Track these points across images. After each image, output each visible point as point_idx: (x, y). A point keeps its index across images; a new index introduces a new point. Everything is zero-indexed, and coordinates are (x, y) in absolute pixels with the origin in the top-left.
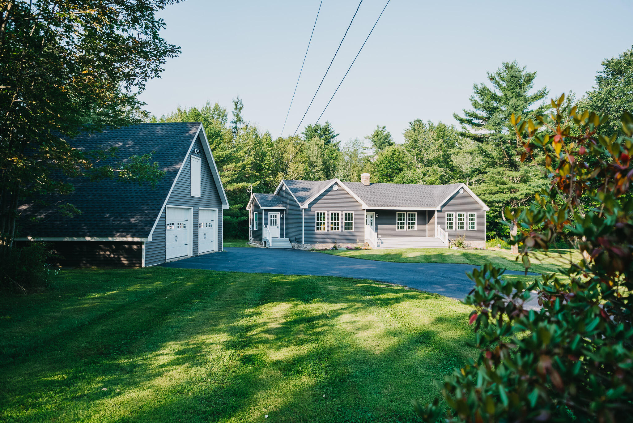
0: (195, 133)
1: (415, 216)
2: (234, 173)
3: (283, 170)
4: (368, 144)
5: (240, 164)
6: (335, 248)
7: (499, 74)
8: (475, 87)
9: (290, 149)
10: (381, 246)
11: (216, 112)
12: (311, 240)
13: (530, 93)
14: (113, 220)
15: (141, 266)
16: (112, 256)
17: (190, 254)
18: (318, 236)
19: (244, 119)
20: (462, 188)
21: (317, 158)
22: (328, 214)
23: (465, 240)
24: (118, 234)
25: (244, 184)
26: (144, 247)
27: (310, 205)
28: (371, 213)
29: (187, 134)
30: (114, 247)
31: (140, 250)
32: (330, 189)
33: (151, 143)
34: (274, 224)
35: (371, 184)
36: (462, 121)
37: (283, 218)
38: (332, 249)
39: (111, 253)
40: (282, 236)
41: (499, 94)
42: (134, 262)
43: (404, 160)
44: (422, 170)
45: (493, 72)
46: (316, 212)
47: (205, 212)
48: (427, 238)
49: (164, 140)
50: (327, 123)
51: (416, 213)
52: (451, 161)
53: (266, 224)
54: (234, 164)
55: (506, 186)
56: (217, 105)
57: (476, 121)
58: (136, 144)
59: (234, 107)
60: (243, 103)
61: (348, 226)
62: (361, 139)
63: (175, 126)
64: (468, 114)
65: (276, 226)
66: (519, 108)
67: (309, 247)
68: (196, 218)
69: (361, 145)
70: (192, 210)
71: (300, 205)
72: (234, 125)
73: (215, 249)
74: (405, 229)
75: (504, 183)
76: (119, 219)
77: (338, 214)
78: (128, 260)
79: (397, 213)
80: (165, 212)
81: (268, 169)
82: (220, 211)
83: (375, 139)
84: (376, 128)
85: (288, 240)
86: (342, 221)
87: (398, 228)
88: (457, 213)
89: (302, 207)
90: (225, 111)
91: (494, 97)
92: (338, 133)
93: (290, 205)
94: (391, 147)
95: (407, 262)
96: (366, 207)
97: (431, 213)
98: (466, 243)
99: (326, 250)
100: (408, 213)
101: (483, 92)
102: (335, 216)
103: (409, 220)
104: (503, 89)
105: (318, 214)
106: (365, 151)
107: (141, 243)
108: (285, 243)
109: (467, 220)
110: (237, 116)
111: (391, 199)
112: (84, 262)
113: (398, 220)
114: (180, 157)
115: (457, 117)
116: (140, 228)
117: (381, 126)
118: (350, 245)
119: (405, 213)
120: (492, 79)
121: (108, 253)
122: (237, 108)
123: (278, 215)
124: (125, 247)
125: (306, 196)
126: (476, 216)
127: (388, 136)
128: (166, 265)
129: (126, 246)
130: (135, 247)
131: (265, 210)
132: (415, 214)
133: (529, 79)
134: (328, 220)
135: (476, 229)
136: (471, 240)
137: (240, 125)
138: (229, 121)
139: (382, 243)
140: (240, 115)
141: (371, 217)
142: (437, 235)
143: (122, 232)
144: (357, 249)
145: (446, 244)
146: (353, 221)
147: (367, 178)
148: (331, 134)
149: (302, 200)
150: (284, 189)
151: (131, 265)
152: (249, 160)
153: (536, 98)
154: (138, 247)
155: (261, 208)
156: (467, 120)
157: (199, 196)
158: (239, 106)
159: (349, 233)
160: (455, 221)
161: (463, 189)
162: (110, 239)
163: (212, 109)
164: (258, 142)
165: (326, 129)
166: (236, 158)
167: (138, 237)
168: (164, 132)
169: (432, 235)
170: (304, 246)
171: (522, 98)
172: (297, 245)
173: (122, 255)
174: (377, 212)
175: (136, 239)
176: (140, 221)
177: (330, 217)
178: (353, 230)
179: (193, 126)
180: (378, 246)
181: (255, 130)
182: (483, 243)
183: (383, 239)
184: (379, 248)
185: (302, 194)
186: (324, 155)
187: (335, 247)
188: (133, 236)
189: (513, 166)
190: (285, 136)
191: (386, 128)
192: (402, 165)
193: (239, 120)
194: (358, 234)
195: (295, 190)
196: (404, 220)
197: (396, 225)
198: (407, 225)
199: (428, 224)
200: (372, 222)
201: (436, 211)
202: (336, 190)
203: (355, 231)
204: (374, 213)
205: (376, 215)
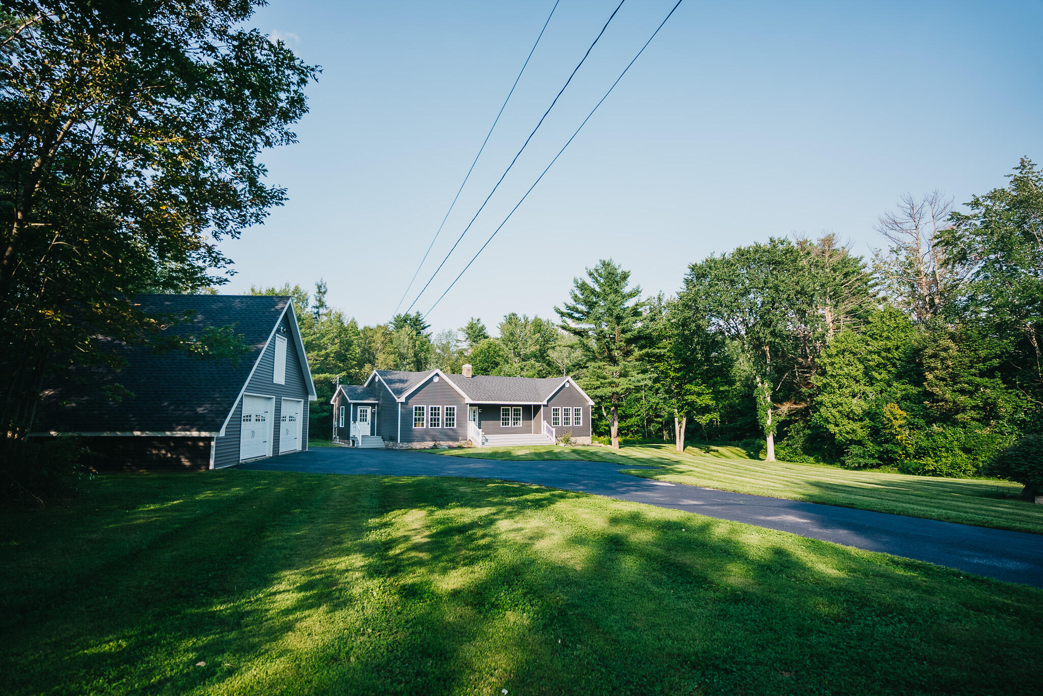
0: (283, 308)
1: (520, 411)
2: (315, 362)
3: (370, 362)
4: (462, 336)
5: (323, 352)
6: (435, 447)
7: (597, 270)
8: (576, 281)
9: (378, 337)
10: (486, 444)
11: (296, 296)
12: (408, 436)
13: (627, 290)
14: (173, 410)
15: (207, 468)
16: (169, 455)
17: (269, 453)
18: (415, 433)
19: (328, 304)
21: (408, 350)
22: (427, 409)
23: (572, 436)
24: (180, 427)
25: (327, 375)
26: (213, 443)
27: (408, 398)
28: (474, 408)
29: (273, 310)
30: (172, 444)
31: (209, 447)
32: (431, 380)
33: (227, 317)
34: (363, 420)
35: (473, 376)
36: (562, 314)
37: (374, 413)
38: (432, 448)
39: (167, 451)
40: (372, 434)
41: (598, 289)
42: (199, 463)
43: (501, 353)
44: (520, 364)
45: (592, 268)
46: (414, 406)
47: (289, 403)
48: (532, 435)
49: (243, 315)
50: (418, 313)
52: (548, 356)
53: (355, 420)
54: (316, 352)
55: (607, 381)
56: (297, 289)
57: (576, 315)
58: (207, 318)
59: (317, 290)
60: (327, 286)
61: (450, 420)
62: (455, 330)
63: (258, 300)
64: (568, 307)
65: (367, 423)
66: (618, 303)
67: (405, 445)
68: (278, 410)
69: (455, 338)
70: (274, 400)
71: (396, 398)
72: (316, 310)
73: (299, 448)
74: (510, 426)
75: (605, 378)
76: (181, 408)
77: (439, 408)
78: (190, 461)
79: (502, 408)
80: (241, 401)
81: (353, 360)
82: (306, 403)
83: (470, 331)
84: (471, 321)
85: (380, 438)
86: (442, 416)
87: (503, 425)
88: (564, 408)
89: (398, 400)
90: (306, 295)
91: (593, 292)
92: (430, 324)
93: (383, 398)
94: (487, 340)
95: (518, 459)
96: (468, 400)
97: (538, 408)
98: (573, 439)
99: (425, 449)
100: (513, 408)
101: (583, 287)
102: (435, 411)
104: (601, 285)
105: (416, 408)
106: (459, 344)
107: (210, 439)
108: (377, 442)
109: (572, 415)
110: (320, 301)
111: (495, 393)
112: (129, 464)
113: (503, 415)
114: (264, 335)
115: (558, 311)
116: (209, 419)
117: (476, 318)
118: (451, 443)
119: (510, 408)
120: (591, 274)
121: (164, 452)
122: (320, 292)
123: (369, 410)
124: (188, 444)
125: (402, 388)
126: (581, 411)
127: (482, 329)
128: (240, 466)
129: (190, 443)
130: (201, 444)
131: (356, 405)
133: (625, 276)
134: (427, 416)
135: (581, 425)
136: (577, 436)
137: (322, 311)
138: (310, 306)
139: (487, 440)
140: (324, 299)
141: (474, 412)
142: (544, 432)
143: (185, 425)
144: (460, 447)
145: (554, 440)
146: (455, 417)
147: (469, 370)
148: (422, 325)
149: (399, 392)
150: (377, 380)
151: (194, 467)
152: (332, 349)
153: (632, 295)
154: (205, 444)
155: (350, 401)
156: (568, 314)
157: (283, 383)
158: (323, 290)
159: (451, 429)
160: (561, 416)
162: (168, 433)
163: (291, 291)
164: (343, 330)
165: (417, 319)
166: (319, 346)
167: (205, 431)
168: (244, 306)
169: (538, 431)
170: (400, 444)
171: (619, 294)
172: (391, 444)
173: (182, 454)
174: (480, 406)
175: (204, 434)
176: (210, 411)
177: (430, 412)
178: (455, 427)
179: (280, 300)
180: (483, 443)
181: (340, 316)
182: (589, 439)
183: (488, 436)
184: (483, 446)
185: (398, 386)
186: (415, 346)
187: (435, 445)
188: (199, 430)
189: (613, 361)
190: (373, 325)
191: (480, 321)
192: (498, 359)
193: (322, 305)
194: (460, 431)
195: (390, 382)
196: (508, 416)
197: (500, 421)
198: (511, 421)
199: (533, 419)
200: (475, 417)
201: (542, 406)
202: (437, 382)
203: (457, 427)
204: (477, 407)
205: (480, 410)
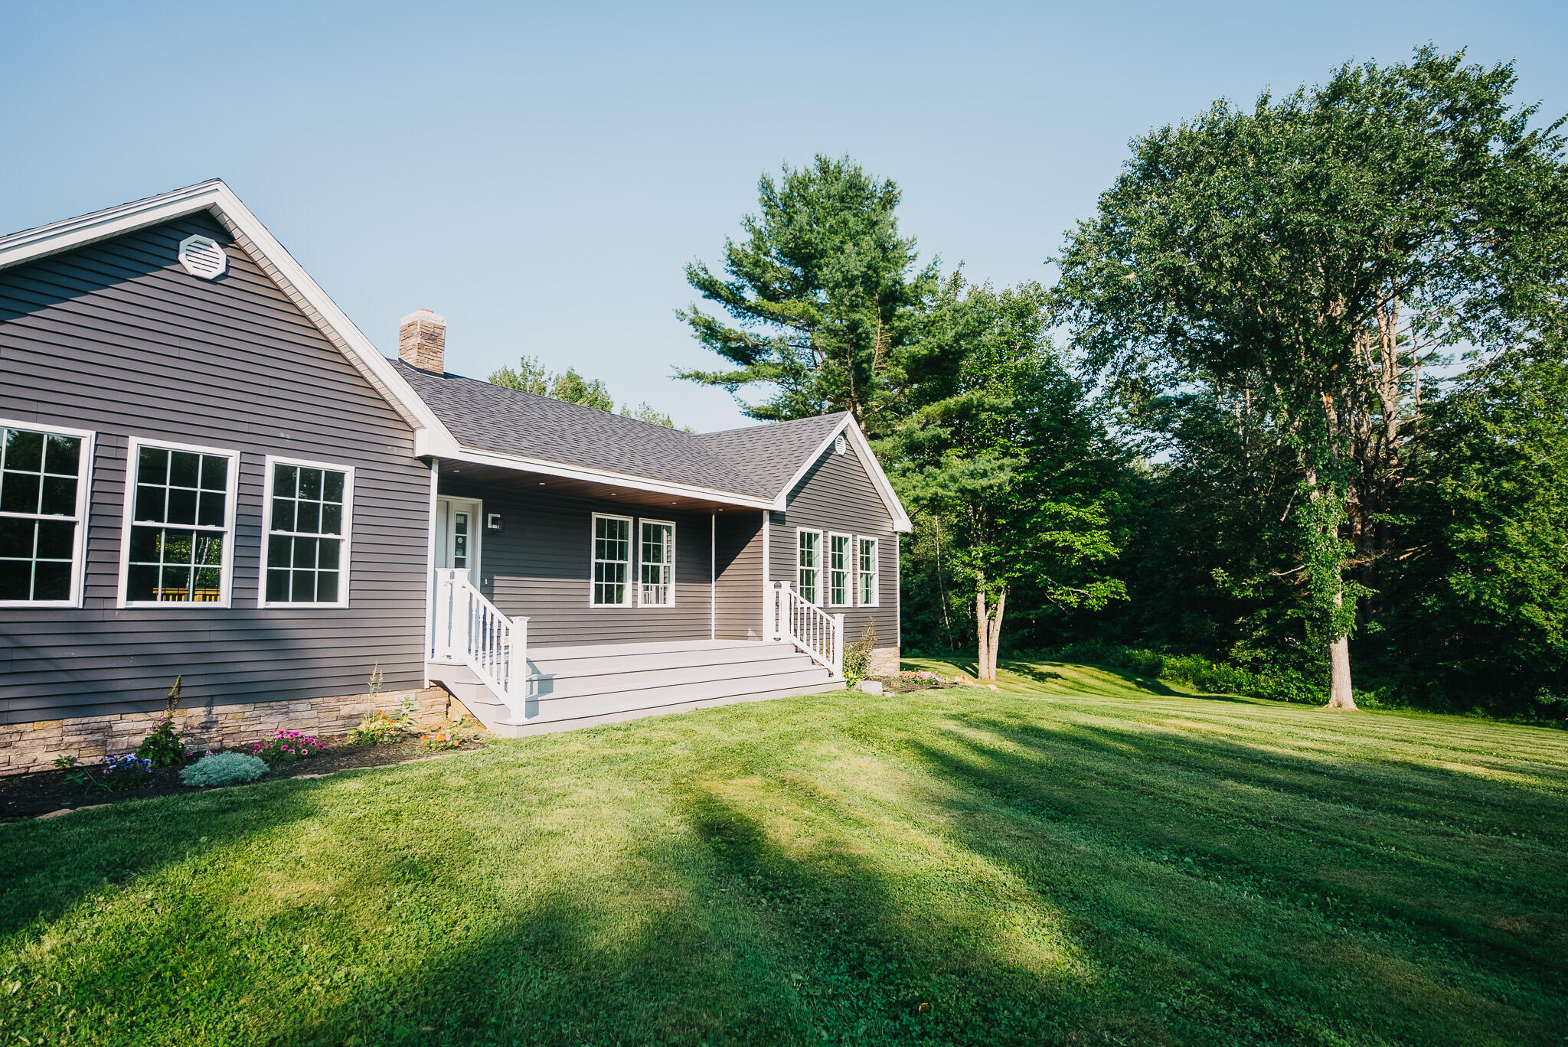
20: (844, 432)
22: (110, 460)
28: (467, 505)
51: (675, 525)
61: (302, 566)
74: (627, 602)
77: (215, 465)
86: (245, 528)
87: (598, 598)
88: (831, 534)
97: (739, 529)
100: (642, 521)
102: (181, 483)
103: (646, 556)
109: (854, 564)
113: (600, 552)
132: (668, 531)
134: (102, 508)
135: (875, 601)
142: (781, 631)
145: (836, 664)
146: (346, 537)
147: (432, 338)
159: (311, 617)
160: (824, 566)
161: (846, 435)
169: (745, 627)
174: (492, 496)
177: (131, 485)
178: (342, 603)
183: (559, 659)
184: (537, 727)
194: (375, 630)
197: (589, 578)
198: (635, 579)
199: (716, 578)
200: (464, 554)
201: (766, 517)
202: (210, 276)
203: (355, 605)
204: (480, 501)
205: (490, 516)
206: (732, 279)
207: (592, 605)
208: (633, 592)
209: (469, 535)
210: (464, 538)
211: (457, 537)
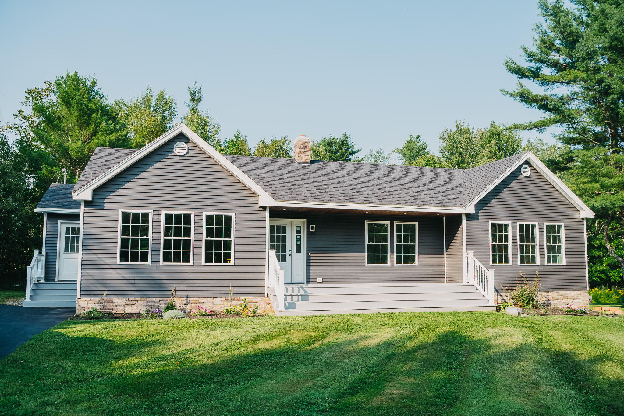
1: (413, 230)
10: (300, 306)
19: (203, 113)
20: (527, 163)
22: (156, 218)
23: (540, 290)
27: (104, 192)
28: (298, 222)
32: (165, 151)
35: (312, 162)
46: (120, 211)
48: (445, 286)
50: (345, 135)
51: (416, 224)
57: (546, 72)
59: (189, 97)
60: (202, 92)
61: (218, 250)
65: (77, 254)
74: (388, 264)
77: (187, 217)
79: (367, 222)
83: (406, 151)
84: (408, 139)
86: (198, 237)
87: (370, 261)
88: (518, 223)
89: (75, 196)
92: (360, 148)
96: (267, 200)
97: (454, 221)
98: (542, 297)
100: (396, 223)
102: (177, 224)
103: (399, 240)
109: (541, 240)
110: (193, 109)
111: (350, 187)
113: (370, 240)
117: (415, 135)
119: (388, 224)
126: (563, 230)
127: (423, 147)
131: (51, 216)
132: (413, 227)
134: (157, 236)
135: (564, 262)
136: (553, 289)
141: (298, 232)
142: (469, 278)
145: (490, 299)
146: (233, 239)
147: (304, 147)
148: (350, 150)
156: (530, 70)
159: (219, 268)
160: (513, 242)
161: (530, 165)
163: (153, 98)
165: (343, 142)
169: (457, 277)
170: (82, 302)
177: (163, 226)
178: (232, 262)
180: (290, 305)
182: (584, 296)
184: (288, 313)
191: (421, 138)
196: (385, 240)
197: (364, 252)
198: (392, 252)
199: (447, 249)
200: (300, 243)
201: (464, 217)
202: (183, 154)
203: (236, 264)
204: (305, 220)
205: (310, 226)
206: (532, 64)
207: (366, 264)
208: (391, 258)
209: (302, 235)
210: (300, 236)
211: (297, 236)
